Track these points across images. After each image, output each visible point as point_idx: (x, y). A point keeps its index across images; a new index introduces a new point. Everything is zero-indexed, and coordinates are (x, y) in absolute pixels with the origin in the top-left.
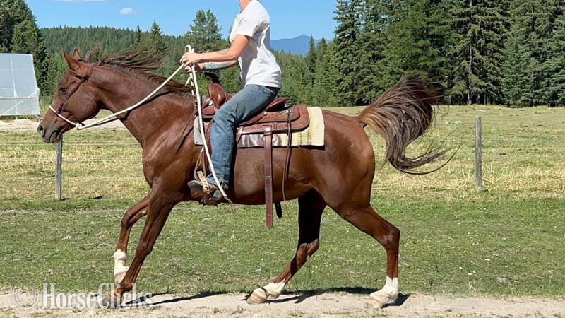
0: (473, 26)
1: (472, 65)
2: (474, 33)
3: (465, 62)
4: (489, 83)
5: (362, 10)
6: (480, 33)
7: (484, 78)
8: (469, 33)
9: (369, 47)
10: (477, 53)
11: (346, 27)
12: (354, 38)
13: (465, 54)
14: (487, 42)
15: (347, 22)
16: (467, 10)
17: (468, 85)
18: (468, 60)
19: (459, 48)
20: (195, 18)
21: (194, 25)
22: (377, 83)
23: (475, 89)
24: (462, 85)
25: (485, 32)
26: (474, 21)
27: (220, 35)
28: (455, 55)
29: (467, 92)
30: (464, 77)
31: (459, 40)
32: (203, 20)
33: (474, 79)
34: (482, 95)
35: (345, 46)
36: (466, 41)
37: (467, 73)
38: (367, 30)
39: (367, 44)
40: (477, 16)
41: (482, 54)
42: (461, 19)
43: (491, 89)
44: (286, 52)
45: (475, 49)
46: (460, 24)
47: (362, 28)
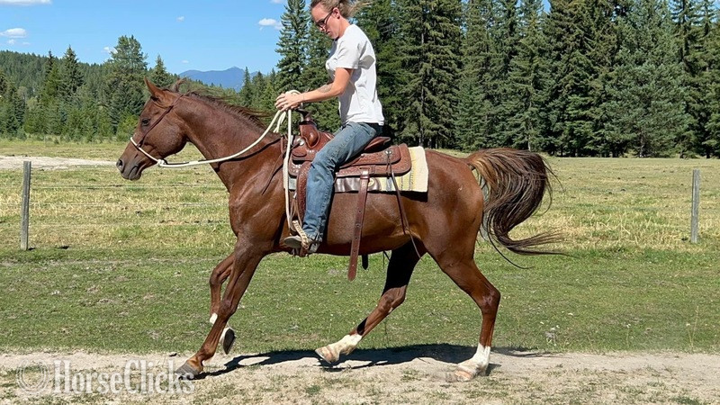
0: (425, 65)
1: (424, 106)
2: (426, 72)
3: (416, 103)
4: (441, 125)
5: (308, 43)
6: (431, 72)
7: (436, 120)
8: (422, 72)
9: (315, 83)
10: (429, 93)
11: (289, 62)
12: (299, 72)
13: (417, 95)
14: (439, 82)
15: (292, 55)
16: (418, 47)
17: (420, 127)
18: (419, 101)
19: (410, 88)
20: (117, 44)
21: (116, 52)
22: (325, 122)
23: (427, 131)
24: (414, 127)
25: (436, 71)
26: (426, 59)
27: (145, 64)
28: (406, 94)
29: (419, 134)
30: (415, 118)
31: (410, 79)
32: (126, 47)
33: (425, 120)
34: (434, 138)
35: (289, 81)
36: (417, 82)
37: (419, 115)
38: (313, 65)
39: (313, 80)
40: (429, 54)
41: (434, 94)
42: (413, 57)
43: (443, 132)
44: (217, 86)
45: (427, 89)
46: (413, 62)
47: (307, 63)
